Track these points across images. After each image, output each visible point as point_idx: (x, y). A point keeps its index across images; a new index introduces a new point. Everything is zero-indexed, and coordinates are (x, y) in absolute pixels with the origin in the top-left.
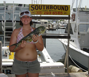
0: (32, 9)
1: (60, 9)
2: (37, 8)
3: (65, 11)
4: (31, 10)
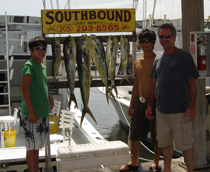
0: (50, 21)
1: (113, 19)
2: (59, 18)
3: (125, 23)
4: (47, 23)
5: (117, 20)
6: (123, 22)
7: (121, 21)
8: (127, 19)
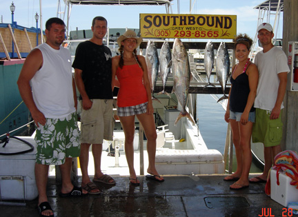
0: (148, 25)
1: (212, 25)
2: (158, 23)
3: (225, 30)
4: (145, 27)
5: (216, 27)
6: (223, 29)
7: (221, 27)
8: (228, 26)
